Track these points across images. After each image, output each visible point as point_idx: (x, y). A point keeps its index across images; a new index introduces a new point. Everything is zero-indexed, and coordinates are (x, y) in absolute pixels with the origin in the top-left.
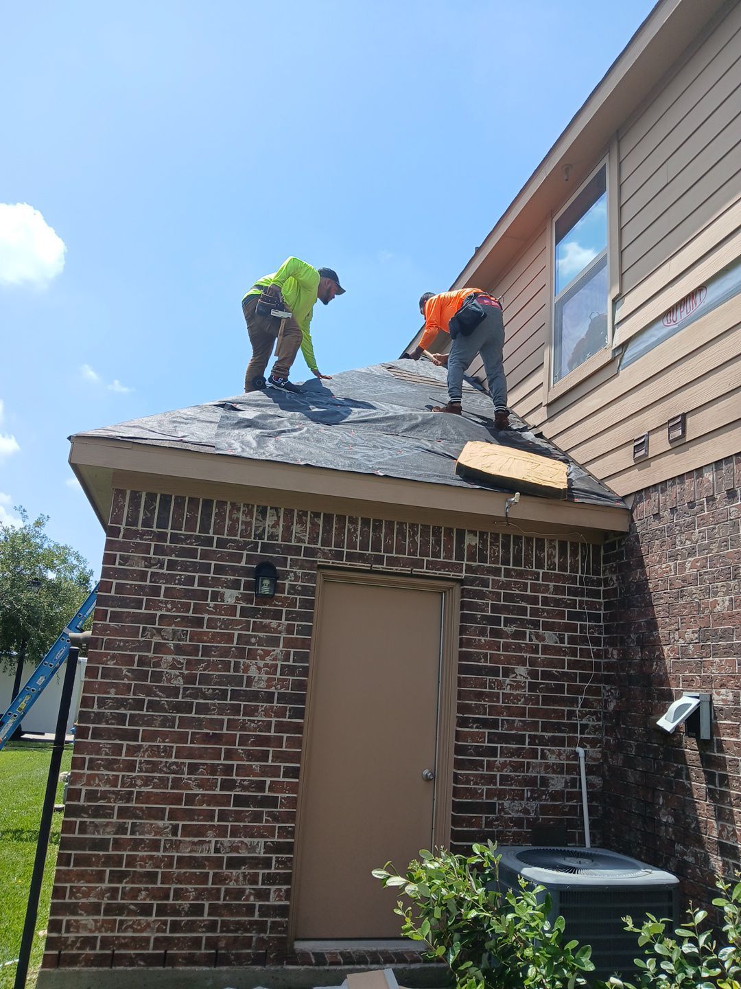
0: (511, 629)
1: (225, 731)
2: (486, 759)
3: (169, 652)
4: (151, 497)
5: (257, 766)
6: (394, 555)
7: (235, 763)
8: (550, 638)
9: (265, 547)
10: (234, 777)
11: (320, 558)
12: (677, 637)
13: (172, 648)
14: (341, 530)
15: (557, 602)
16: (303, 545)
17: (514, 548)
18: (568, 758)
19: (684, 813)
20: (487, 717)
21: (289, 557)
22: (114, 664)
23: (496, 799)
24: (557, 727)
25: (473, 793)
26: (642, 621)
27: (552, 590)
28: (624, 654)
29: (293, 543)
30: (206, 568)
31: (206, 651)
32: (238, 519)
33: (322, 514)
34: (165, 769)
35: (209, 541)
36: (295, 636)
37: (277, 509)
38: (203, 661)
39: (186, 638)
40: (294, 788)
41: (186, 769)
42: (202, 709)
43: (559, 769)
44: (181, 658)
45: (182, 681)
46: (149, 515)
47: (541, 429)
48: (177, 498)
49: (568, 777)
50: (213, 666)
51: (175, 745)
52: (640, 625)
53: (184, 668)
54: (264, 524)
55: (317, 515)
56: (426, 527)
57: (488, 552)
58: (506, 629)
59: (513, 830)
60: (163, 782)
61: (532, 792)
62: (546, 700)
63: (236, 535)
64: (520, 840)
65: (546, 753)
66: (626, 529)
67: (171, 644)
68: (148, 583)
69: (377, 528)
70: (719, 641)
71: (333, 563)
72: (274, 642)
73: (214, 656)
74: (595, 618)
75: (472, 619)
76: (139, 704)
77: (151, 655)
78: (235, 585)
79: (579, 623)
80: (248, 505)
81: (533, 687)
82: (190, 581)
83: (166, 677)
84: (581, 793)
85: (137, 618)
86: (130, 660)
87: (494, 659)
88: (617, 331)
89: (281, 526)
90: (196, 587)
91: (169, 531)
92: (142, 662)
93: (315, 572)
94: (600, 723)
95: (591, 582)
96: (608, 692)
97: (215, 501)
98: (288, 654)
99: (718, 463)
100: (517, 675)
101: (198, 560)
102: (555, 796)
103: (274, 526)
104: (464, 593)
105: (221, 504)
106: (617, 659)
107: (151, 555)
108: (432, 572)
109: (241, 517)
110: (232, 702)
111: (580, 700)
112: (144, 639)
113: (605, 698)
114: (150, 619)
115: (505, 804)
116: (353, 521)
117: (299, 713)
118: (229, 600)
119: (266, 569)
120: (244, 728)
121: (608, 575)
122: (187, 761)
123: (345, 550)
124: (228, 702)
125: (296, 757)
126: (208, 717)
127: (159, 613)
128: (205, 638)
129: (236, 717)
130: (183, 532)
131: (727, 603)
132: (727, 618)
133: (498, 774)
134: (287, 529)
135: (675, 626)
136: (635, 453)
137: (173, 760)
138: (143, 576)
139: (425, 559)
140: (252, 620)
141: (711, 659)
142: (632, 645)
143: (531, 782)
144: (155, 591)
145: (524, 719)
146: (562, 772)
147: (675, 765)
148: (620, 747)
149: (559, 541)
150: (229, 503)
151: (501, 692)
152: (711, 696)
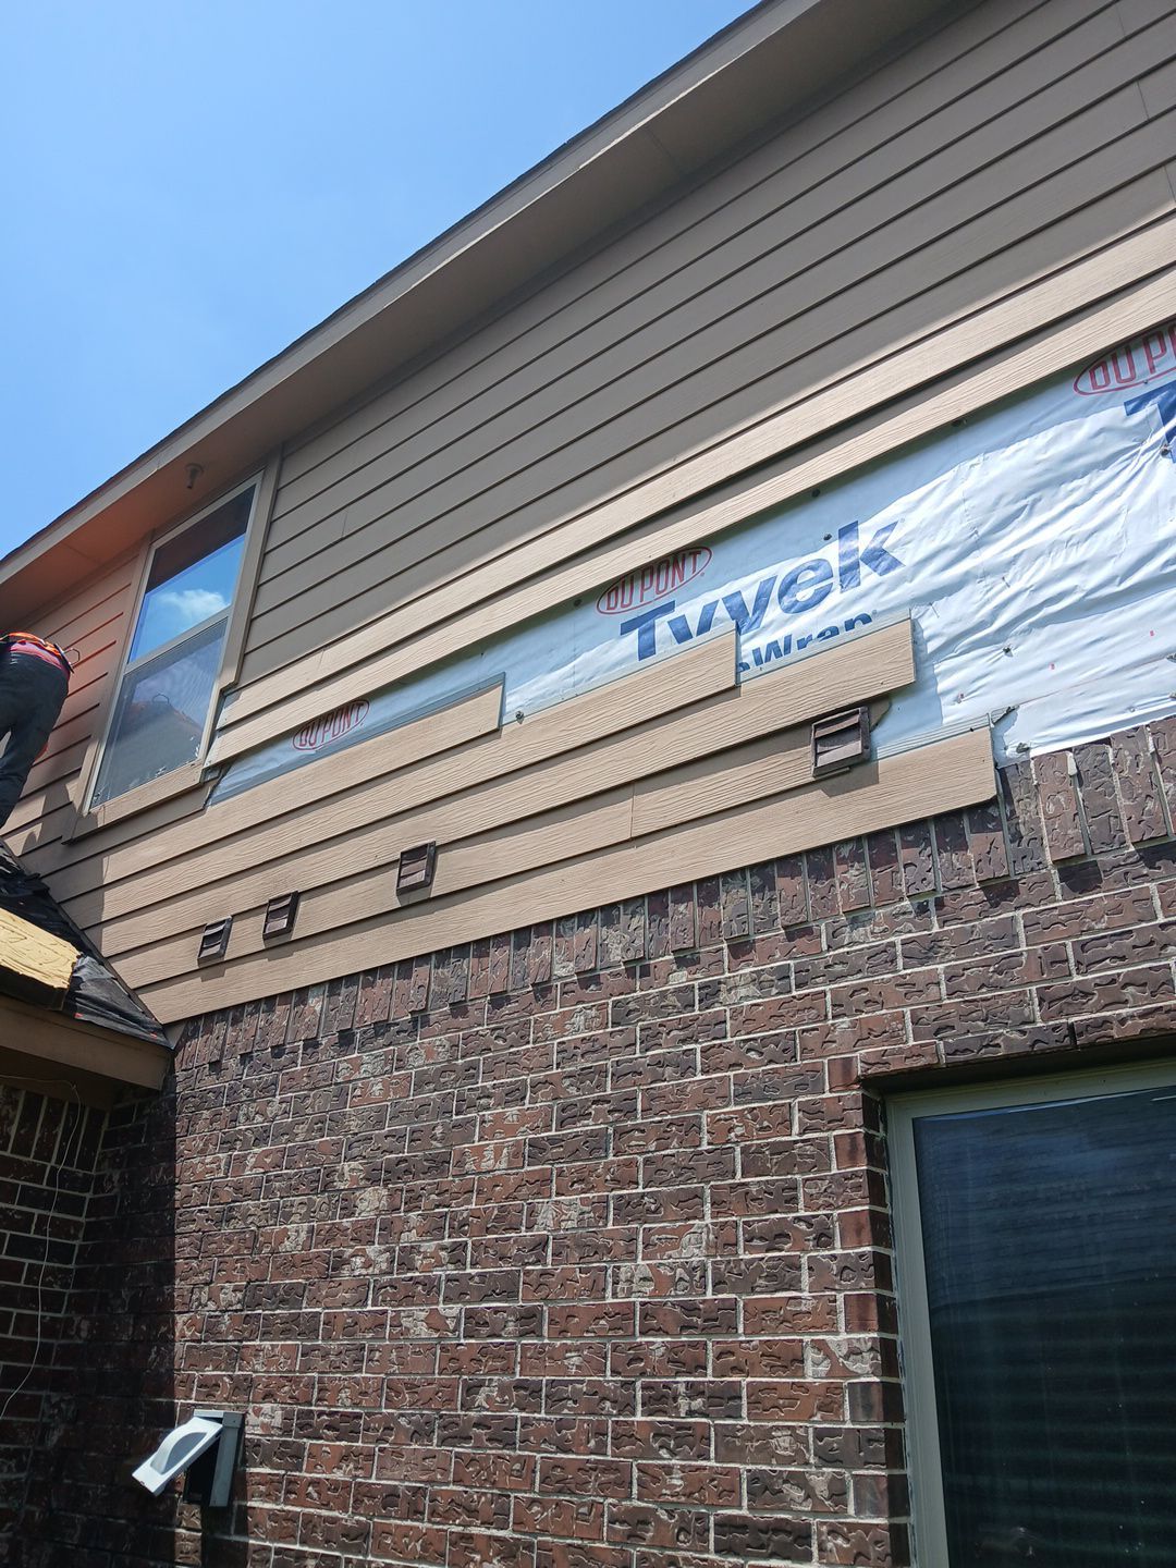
12: (204, 1298)
26: (149, 1263)
28: (101, 1332)
52: (142, 1273)
66: (157, 1085)
70: (277, 1309)
74: (64, 1253)
79: (28, 1262)
94: (23, 1475)
95: (72, 1181)
96: (53, 1406)
99: (334, 985)
106: (85, 1340)
113: (44, 1420)
121: (106, 1170)
131: (303, 1236)
132: (298, 1262)
135: (205, 1277)
142: (120, 1311)
149: (27, 1092)
152: (244, 1416)
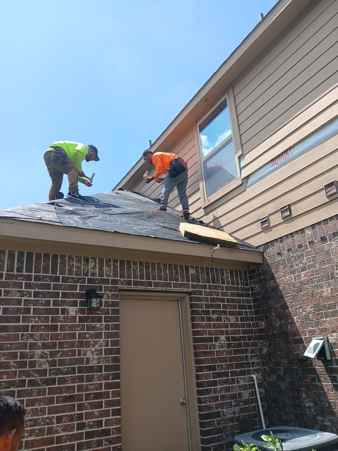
0: (215, 316)
1: (76, 393)
2: (212, 387)
3: (38, 348)
4: (21, 254)
5: (96, 412)
6: (157, 281)
7: (84, 412)
8: (233, 320)
9: (90, 281)
10: (84, 421)
11: (120, 285)
12: (301, 311)
13: (40, 345)
14: (129, 269)
15: (233, 301)
16: (110, 278)
17: (211, 274)
18: (248, 381)
19: (320, 400)
20: (211, 364)
21: (103, 286)
22: (5, 359)
23: (220, 409)
24: (241, 366)
25: (209, 408)
26: (278, 306)
27: (230, 294)
28: (270, 324)
29: (105, 277)
30: (57, 295)
31: (61, 345)
32: (73, 265)
33: (119, 260)
34: (42, 423)
35: (57, 279)
36: (110, 331)
37: (94, 259)
38: (59, 352)
39: (48, 338)
40: (118, 421)
41: (55, 421)
42: (62, 381)
43: (245, 387)
44: (46, 351)
45: (48, 365)
46: (20, 265)
47: (201, 219)
48: (36, 254)
49: (250, 391)
50: (65, 354)
51: (47, 406)
52: (277, 308)
53: (49, 357)
54: (88, 267)
55: (116, 261)
56: (170, 265)
57: (200, 277)
58: (213, 316)
59: (230, 424)
60: (41, 431)
61: (236, 402)
62: (236, 352)
63: (73, 275)
64: (233, 429)
65: (238, 380)
66: (262, 262)
67: (40, 343)
68: (22, 306)
69: (147, 267)
70: (328, 310)
71: (127, 287)
72: (99, 336)
73: (66, 348)
74: (250, 307)
75: (197, 312)
76: (22, 383)
77: (27, 351)
78: (74, 304)
79: (243, 310)
80: (78, 257)
81: (229, 346)
82: (48, 303)
83: (38, 364)
84: (257, 399)
85: (17, 329)
86: (14, 356)
87: (210, 333)
88: (243, 171)
89: (97, 268)
90: (52, 307)
91: (33, 274)
92: (23, 356)
93: (118, 293)
94: (259, 360)
95: (245, 290)
96: (261, 344)
97: (59, 255)
98: (108, 342)
99: (313, 226)
100: (221, 340)
101: (52, 291)
102: (246, 402)
103: (94, 268)
104: (191, 299)
105: (63, 257)
106: (265, 327)
107: (23, 289)
108: (176, 289)
109: (75, 264)
110: (79, 375)
111: (249, 350)
112: (22, 341)
113: (259, 347)
114: (26, 328)
115: (225, 411)
116: (135, 264)
117: (117, 376)
118: (72, 313)
119: (91, 294)
120: (87, 390)
121: (253, 285)
122: (55, 415)
123: (132, 280)
124: (77, 375)
125: (118, 403)
126: (66, 385)
127: (31, 324)
128: (60, 337)
129: (82, 384)
130: (41, 274)
131: (329, 291)
132: (330, 298)
133: (219, 395)
134: (101, 270)
135: (299, 306)
136: (262, 225)
137: (47, 416)
138: (19, 302)
139: (172, 282)
140: (86, 324)
141: (324, 319)
142: (273, 318)
143: (234, 397)
144: (28, 311)
145: (227, 363)
146: (247, 389)
147: (310, 376)
148: (273, 371)
149: (229, 270)
150: (67, 256)
151: (215, 350)
152: (327, 338)
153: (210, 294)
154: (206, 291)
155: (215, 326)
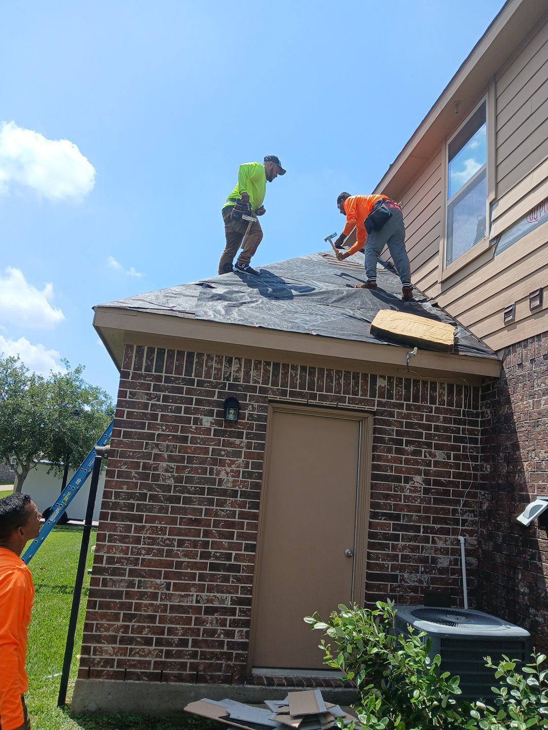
0: (410, 448)
1: (203, 517)
2: (391, 542)
3: (164, 460)
4: (151, 350)
5: (226, 543)
6: (324, 393)
7: (211, 540)
8: (440, 456)
9: (231, 387)
10: (210, 550)
11: (270, 395)
12: (533, 456)
13: (166, 457)
14: (285, 375)
15: (446, 429)
16: (258, 385)
17: (413, 389)
18: (452, 544)
19: (537, 586)
20: (392, 512)
21: (248, 394)
22: (126, 468)
23: (398, 572)
24: (444, 521)
25: (382, 567)
26: (509, 443)
27: (442, 420)
28: (495, 469)
29: (251, 384)
30: (190, 401)
31: (190, 460)
32: (212, 366)
33: (272, 363)
34: (161, 543)
35: (191, 382)
36: (253, 450)
37: (239, 359)
38: (187, 467)
39: (176, 450)
40: (252, 559)
41: (176, 543)
42: (187, 501)
43: (445, 551)
44: (172, 465)
45: (173, 481)
46: (150, 363)
47: (436, 301)
48: (169, 351)
49: (452, 558)
50: (195, 470)
51: (168, 526)
52: (507, 447)
53: (175, 471)
54: (231, 370)
55: (268, 364)
56: (347, 373)
57: (394, 392)
58: (406, 448)
59: (410, 595)
60: (160, 552)
61: (425, 567)
62: (436, 501)
63: (211, 378)
64: (415, 602)
65: (435, 540)
66: (498, 375)
67: (166, 455)
68: (149, 411)
69: (312, 373)
71: (279, 398)
72: (238, 454)
73: (196, 464)
74: (475, 441)
75: (382, 440)
76: (143, 497)
77: (151, 462)
78: (210, 413)
79: (462, 445)
80: (219, 356)
81: (426, 491)
82: (179, 410)
83: (162, 478)
84: (461, 569)
85: (142, 436)
86: (137, 465)
87: (398, 470)
88: (493, 227)
89: (242, 371)
90: (182, 414)
91: (164, 374)
92: (146, 466)
93: (267, 405)
94: (477, 519)
95: (472, 415)
96: (483, 495)
97: (196, 354)
98: (248, 463)
100: (415, 482)
101: (184, 395)
102: (442, 571)
103: (237, 372)
104: (376, 422)
105: (200, 355)
106: (490, 472)
107: (151, 391)
108: (352, 406)
109: (214, 365)
110: (208, 497)
111: (462, 501)
112: (146, 451)
114: (151, 437)
115: (405, 576)
116: (294, 368)
117: (256, 506)
118: (206, 424)
119: (231, 402)
120: (216, 515)
121: (484, 410)
122: (177, 538)
123: (288, 389)
124: (206, 496)
125: (254, 537)
126: (191, 506)
127: (157, 433)
128: (189, 451)
129: (211, 507)
130: (173, 375)
133: (400, 554)
134: (247, 374)
135: (532, 448)
136: (505, 318)
137: (167, 536)
138: (145, 406)
139: (347, 396)
140: (222, 438)
142: (501, 461)
143: (424, 560)
144: (155, 417)
145: (420, 514)
146: (447, 554)
147: (531, 550)
148: (491, 537)
149: (447, 384)
150: (205, 355)
151: (403, 494)
153: (407, 416)
154: (402, 413)
155: (407, 461)
